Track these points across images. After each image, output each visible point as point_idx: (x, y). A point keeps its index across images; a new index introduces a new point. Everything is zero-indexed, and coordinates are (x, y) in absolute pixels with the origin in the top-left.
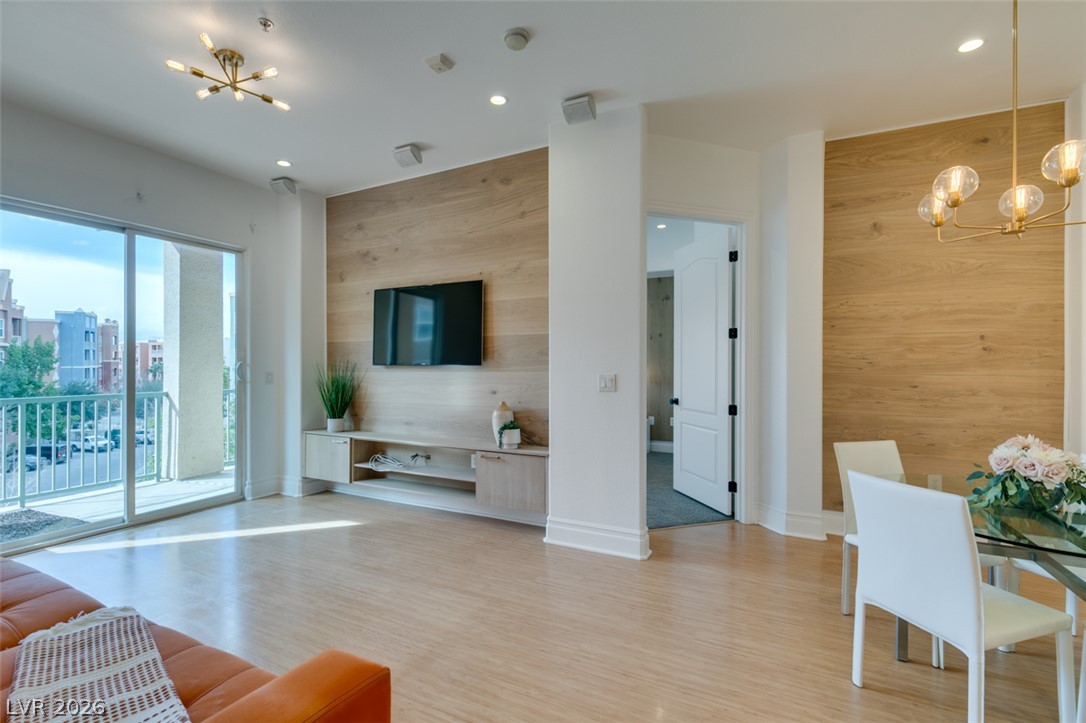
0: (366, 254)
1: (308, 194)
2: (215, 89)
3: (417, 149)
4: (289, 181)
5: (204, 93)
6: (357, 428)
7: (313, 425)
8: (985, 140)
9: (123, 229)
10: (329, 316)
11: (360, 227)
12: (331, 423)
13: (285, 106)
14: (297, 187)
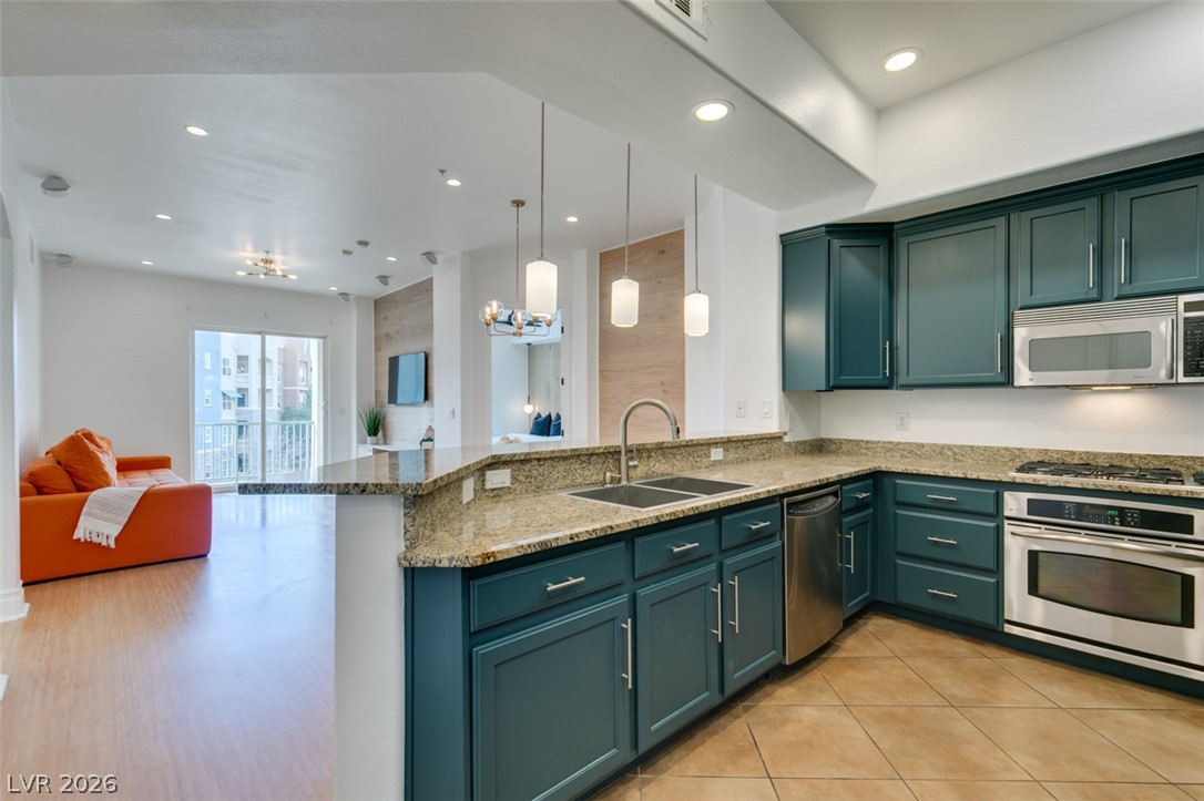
0: (388, 335)
1: (359, 299)
2: (265, 274)
3: (384, 279)
4: (345, 295)
5: (262, 276)
6: (385, 443)
7: (362, 442)
8: (663, 252)
9: (260, 333)
10: (376, 373)
11: (386, 318)
12: (369, 438)
13: (293, 277)
14: (350, 297)
